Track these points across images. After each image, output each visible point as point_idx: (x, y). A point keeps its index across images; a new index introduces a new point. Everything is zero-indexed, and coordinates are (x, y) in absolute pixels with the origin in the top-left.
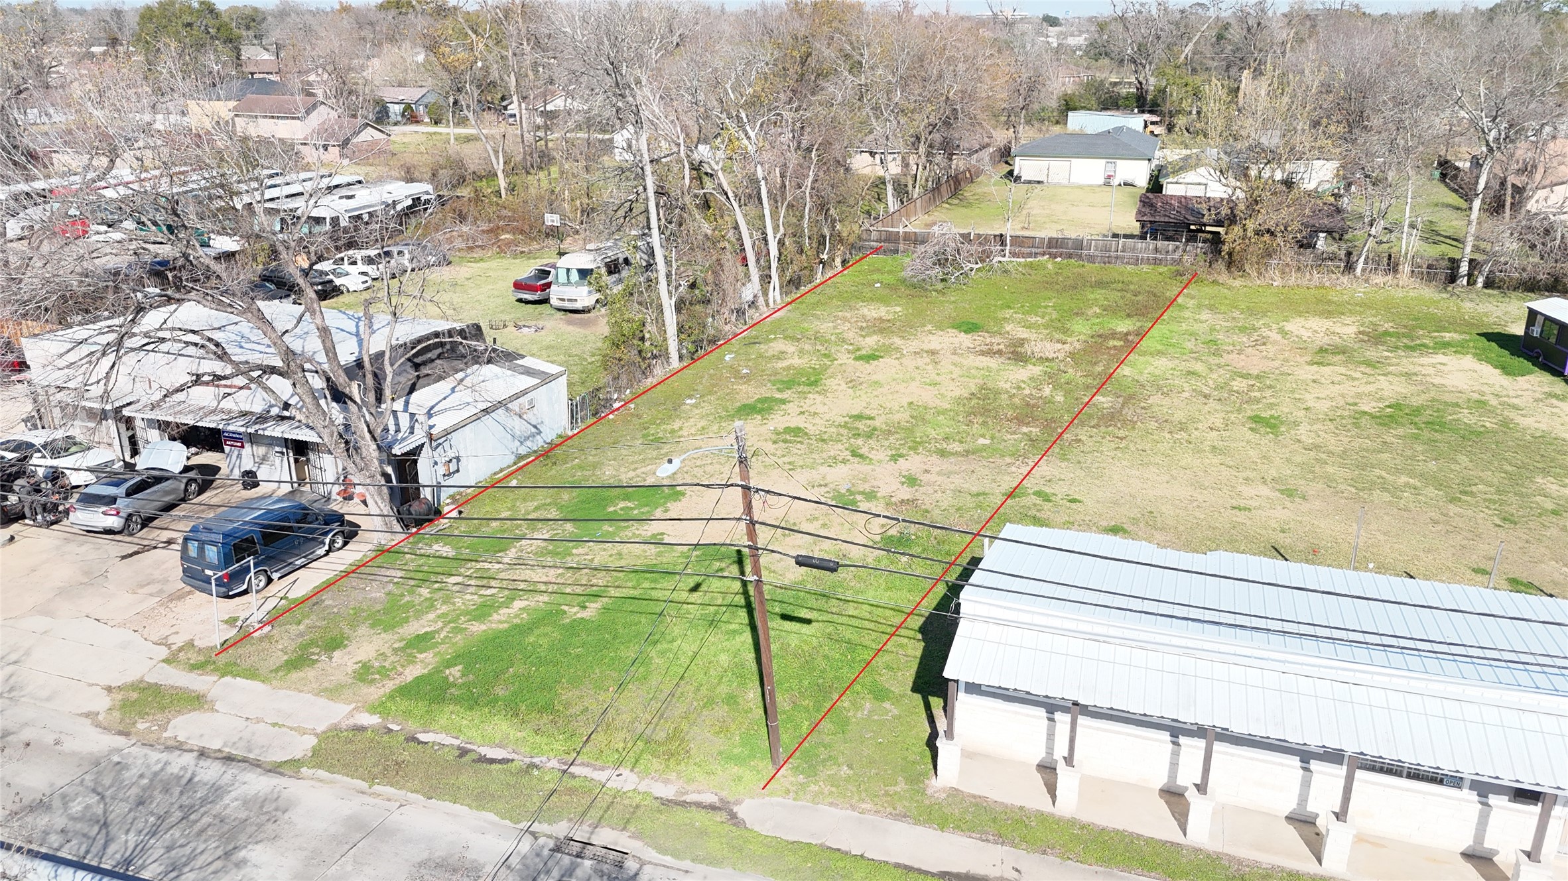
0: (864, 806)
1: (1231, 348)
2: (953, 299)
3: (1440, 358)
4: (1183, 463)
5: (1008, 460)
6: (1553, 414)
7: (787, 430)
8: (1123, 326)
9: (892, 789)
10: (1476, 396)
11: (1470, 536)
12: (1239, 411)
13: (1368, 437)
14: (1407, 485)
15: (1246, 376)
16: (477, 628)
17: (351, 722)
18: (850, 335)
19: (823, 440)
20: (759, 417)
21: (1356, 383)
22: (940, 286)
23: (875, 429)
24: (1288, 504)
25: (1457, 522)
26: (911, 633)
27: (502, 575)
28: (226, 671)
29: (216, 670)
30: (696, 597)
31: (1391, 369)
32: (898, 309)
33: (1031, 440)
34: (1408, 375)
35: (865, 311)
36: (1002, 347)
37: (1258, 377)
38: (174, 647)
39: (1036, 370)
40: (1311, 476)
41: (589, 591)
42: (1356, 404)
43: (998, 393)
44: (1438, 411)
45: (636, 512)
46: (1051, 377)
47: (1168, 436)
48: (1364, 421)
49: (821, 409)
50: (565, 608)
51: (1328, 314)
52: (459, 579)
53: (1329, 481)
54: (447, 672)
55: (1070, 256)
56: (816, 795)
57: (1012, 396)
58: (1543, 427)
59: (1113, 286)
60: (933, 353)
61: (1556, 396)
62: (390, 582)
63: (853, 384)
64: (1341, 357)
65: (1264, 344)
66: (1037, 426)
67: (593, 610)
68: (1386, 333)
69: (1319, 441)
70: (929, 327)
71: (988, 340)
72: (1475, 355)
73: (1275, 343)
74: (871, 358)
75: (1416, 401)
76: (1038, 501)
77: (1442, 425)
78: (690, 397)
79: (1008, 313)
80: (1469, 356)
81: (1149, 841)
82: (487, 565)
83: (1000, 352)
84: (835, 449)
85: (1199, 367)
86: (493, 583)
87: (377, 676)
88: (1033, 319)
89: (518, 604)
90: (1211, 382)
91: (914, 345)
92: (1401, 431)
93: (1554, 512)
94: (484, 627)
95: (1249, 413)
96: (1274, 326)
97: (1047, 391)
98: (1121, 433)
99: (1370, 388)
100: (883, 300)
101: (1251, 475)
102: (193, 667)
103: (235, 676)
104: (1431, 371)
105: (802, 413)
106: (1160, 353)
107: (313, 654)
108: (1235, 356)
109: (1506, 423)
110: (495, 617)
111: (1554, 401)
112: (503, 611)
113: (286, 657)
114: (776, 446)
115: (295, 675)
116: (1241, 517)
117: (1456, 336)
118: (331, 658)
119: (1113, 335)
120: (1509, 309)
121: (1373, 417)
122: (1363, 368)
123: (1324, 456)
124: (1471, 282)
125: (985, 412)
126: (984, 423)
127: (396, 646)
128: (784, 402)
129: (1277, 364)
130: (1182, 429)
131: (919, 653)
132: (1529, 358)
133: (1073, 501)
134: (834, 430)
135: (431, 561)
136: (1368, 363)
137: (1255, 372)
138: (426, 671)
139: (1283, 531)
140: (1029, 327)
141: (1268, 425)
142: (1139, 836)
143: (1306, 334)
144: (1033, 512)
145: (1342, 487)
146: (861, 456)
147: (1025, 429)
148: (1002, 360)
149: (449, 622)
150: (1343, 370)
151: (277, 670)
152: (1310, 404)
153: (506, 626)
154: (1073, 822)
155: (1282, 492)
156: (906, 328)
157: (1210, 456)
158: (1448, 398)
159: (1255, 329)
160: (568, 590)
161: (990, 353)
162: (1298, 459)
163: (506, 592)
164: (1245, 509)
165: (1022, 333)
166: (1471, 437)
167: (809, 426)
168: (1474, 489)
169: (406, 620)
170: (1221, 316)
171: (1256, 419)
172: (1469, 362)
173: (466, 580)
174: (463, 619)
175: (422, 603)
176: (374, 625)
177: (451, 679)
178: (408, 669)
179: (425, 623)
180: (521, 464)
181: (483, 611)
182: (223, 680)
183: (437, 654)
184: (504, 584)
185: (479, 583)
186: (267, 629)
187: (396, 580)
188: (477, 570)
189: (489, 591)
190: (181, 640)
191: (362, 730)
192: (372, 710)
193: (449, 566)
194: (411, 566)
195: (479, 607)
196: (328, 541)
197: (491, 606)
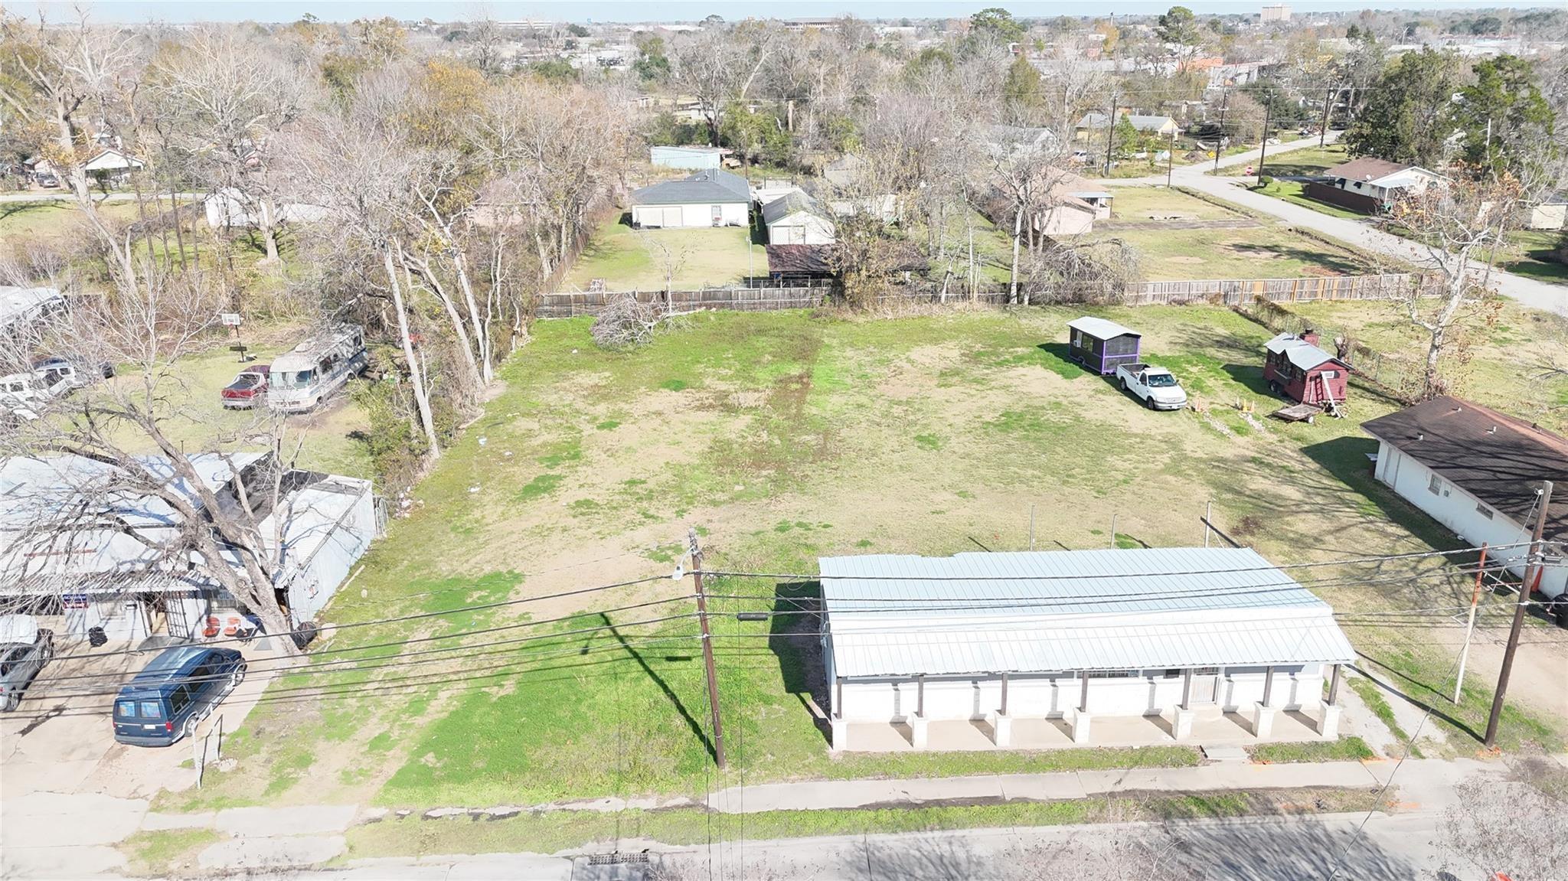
0: (792, 777)
1: (879, 380)
2: (648, 359)
3: (1020, 370)
4: (886, 482)
5: (765, 501)
6: (1103, 407)
7: (579, 504)
8: (795, 370)
9: (806, 762)
10: (1053, 399)
11: (1083, 508)
12: (906, 433)
13: (997, 443)
14: (1033, 476)
15: (899, 403)
16: (419, 720)
17: (365, 817)
18: (580, 404)
19: (615, 508)
20: (546, 495)
21: (975, 399)
22: (631, 347)
23: (651, 491)
24: (967, 504)
25: (1072, 499)
26: (764, 651)
27: (412, 674)
28: (219, 804)
29: (209, 806)
30: (587, 658)
31: (993, 383)
32: (607, 374)
33: (773, 481)
34: (1005, 387)
35: (579, 380)
36: (711, 401)
37: (907, 403)
38: (151, 798)
39: (747, 419)
40: (972, 479)
41: (496, 672)
42: (980, 417)
43: (729, 443)
44: (1034, 414)
45: (492, 599)
46: (763, 423)
47: (866, 462)
48: (991, 429)
49: (596, 480)
50: (487, 690)
51: (935, 341)
52: (376, 685)
53: (985, 480)
54: (423, 760)
55: (722, 306)
56: (757, 779)
57: (742, 445)
58: (1100, 417)
59: (771, 332)
60: (659, 414)
61: (1100, 392)
62: (315, 700)
63: (611, 452)
64: (956, 378)
65: (901, 373)
66: (771, 469)
67: (510, 687)
68: (979, 354)
69: (967, 450)
70: (643, 389)
71: (697, 396)
72: (1042, 364)
73: (908, 371)
74: (610, 426)
75: (1018, 408)
76: (802, 530)
77: (1039, 425)
78: (472, 485)
79: (699, 368)
80: (1038, 366)
81: (975, 753)
82: (392, 669)
83: (711, 406)
84: (629, 514)
85: (864, 400)
86: (408, 682)
87: (360, 778)
88: (724, 372)
89: (443, 695)
90: (877, 412)
91: (637, 409)
92: (1016, 434)
93: (1125, 482)
94: (427, 719)
95: (914, 435)
96: (903, 357)
97: (764, 436)
98: (834, 465)
99: (985, 402)
100: (591, 367)
101: (934, 484)
102: (186, 809)
103: (230, 807)
104: (1017, 382)
105: (581, 486)
106: (832, 391)
107: (289, 774)
108: (883, 386)
109: (1077, 418)
110: (430, 709)
111: (1100, 396)
112: (433, 703)
113: (268, 782)
114: (577, 520)
115: (286, 794)
116: (940, 519)
117: (1024, 349)
118: (309, 774)
119: (790, 379)
120: (1051, 322)
121: (996, 426)
122: (974, 386)
123: (975, 462)
124: (1021, 302)
125: (727, 462)
126: (732, 472)
127: (363, 750)
128: (560, 478)
129: (916, 389)
130: (873, 455)
131: (778, 664)
132: (1079, 363)
133: (826, 526)
134: (617, 497)
135: (340, 674)
136: (976, 381)
137: (904, 399)
138: (403, 764)
139: (971, 525)
140: (722, 379)
141: (929, 442)
142: (968, 752)
143: (927, 361)
144: (802, 541)
145: (994, 484)
146: (652, 517)
147: (764, 473)
148: (716, 413)
149: (394, 721)
150: (962, 389)
151: (267, 793)
152: (951, 421)
153: (446, 714)
154: (927, 754)
155: (959, 494)
156: (624, 391)
157: (901, 473)
158: (1037, 403)
159: (890, 361)
160: (478, 674)
161: (702, 407)
162: (960, 467)
163: (426, 688)
164: (941, 512)
165: (723, 386)
166: (1060, 431)
167: (596, 497)
168: (1074, 472)
169: (353, 728)
170: (862, 352)
171: (920, 438)
172: (1039, 371)
173: (382, 685)
174: (404, 717)
175: (357, 712)
176: (327, 739)
177: (430, 765)
178: (385, 767)
179: (373, 728)
180: (357, 574)
181: (417, 707)
182: (220, 813)
183: (403, 749)
184: (419, 681)
185: (396, 684)
186: (234, 763)
187: (319, 697)
188: (386, 675)
189: (410, 690)
190: (152, 792)
191: (378, 820)
192: (376, 804)
193: (361, 676)
194: (324, 682)
195: (412, 703)
196: (233, 676)
197: (421, 701)
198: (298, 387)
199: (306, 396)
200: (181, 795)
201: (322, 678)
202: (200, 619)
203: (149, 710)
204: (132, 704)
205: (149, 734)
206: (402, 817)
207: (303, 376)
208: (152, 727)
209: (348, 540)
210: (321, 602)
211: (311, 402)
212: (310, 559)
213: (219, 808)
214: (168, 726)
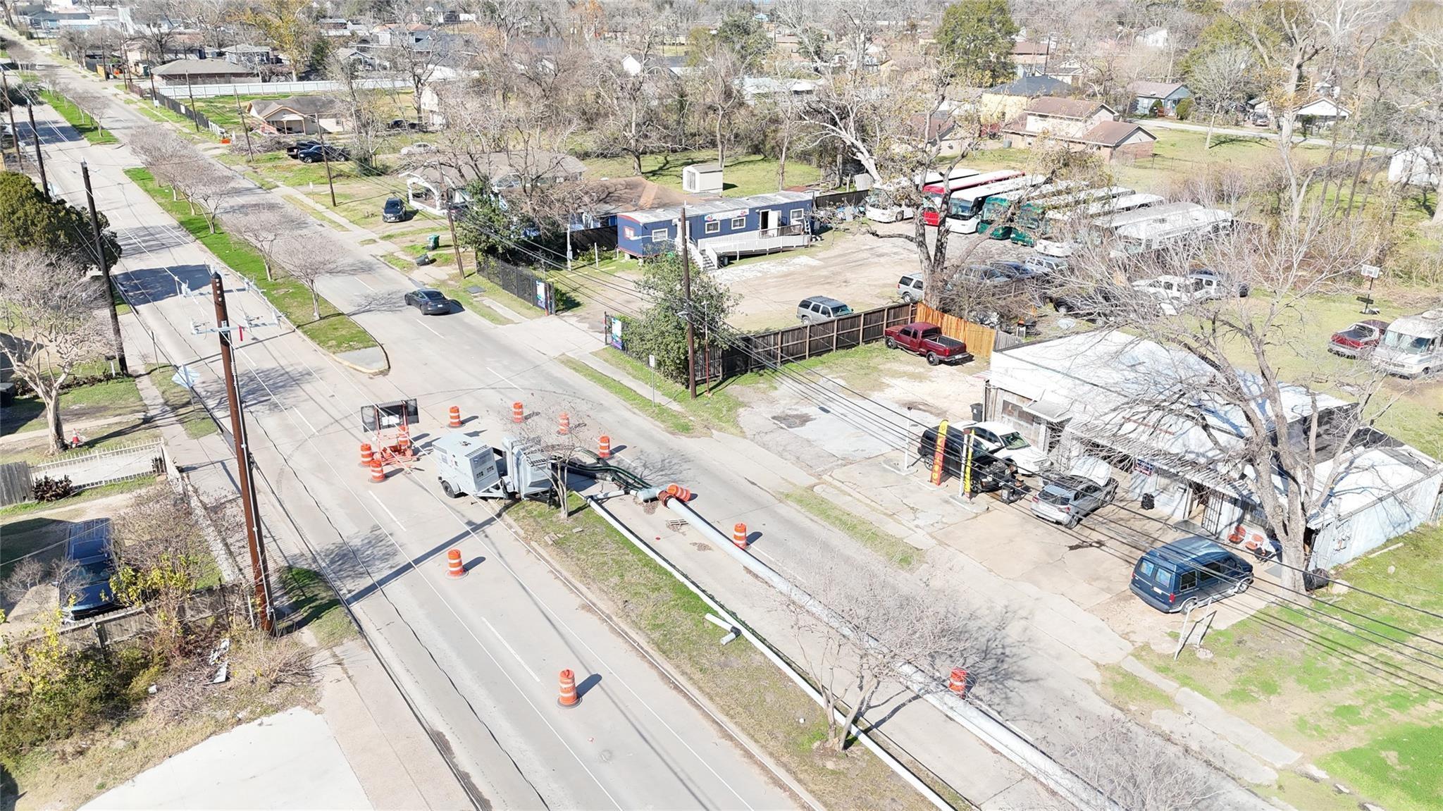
16: (1396, 715)
17: (1304, 769)
27: (1407, 668)
28: (1185, 681)
29: (1177, 678)
38: (1137, 645)
52: (1366, 659)
54: (1384, 754)
62: (1302, 641)
82: (1389, 653)
86: (1400, 674)
87: (1315, 733)
89: (1433, 705)
94: (1407, 719)
102: (1159, 669)
103: (1192, 689)
107: (1252, 691)
110: (1412, 711)
112: (1419, 707)
113: (1231, 687)
115: (1243, 707)
118: (1270, 701)
127: (1327, 709)
135: (1335, 631)
138: (1361, 745)
149: (1370, 702)
151: (1226, 696)
153: (1428, 726)
163: (1417, 689)
169: (1327, 686)
173: (1372, 662)
174: (1381, 703)
175: (1336, 673)
176: (1299, 681)
177: (1389, 763)
178: (1343, 737)
179: (1346, 696)
180: (1392, 548)
181: (1400, 701)
182: (1183, 689)
183: (1367, 731)
184: (1413, 678)
185: (1387, 670)
186: (1210, 656)
187: (1306, 641)
188: (1381, 655)
189: (1399, 682)
190: (1140, 640)
191: (1316, 780)
192: (1321, 765)
193: (1353, 643)
194: (1316, 631)
195: (1395, 695)
196: (1238, 584)
197: (1406, 698)
198: (1409, 351)
199: (1413, 362)
200: (1160, 656)
201: (1317, 626)
202: (1231, 524)
203: (1162, 577)
204: (1152, 566)
205: (1155, 595)
206: (1340, 792)
207: (1420, 342)
208: (1160, 592)
209: (1397, 512)
210: (1345, 557)
211: (1417, 369)
212: (1351, 514)
213: (1184, 685)
214: (1171, 598)
